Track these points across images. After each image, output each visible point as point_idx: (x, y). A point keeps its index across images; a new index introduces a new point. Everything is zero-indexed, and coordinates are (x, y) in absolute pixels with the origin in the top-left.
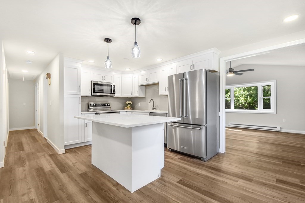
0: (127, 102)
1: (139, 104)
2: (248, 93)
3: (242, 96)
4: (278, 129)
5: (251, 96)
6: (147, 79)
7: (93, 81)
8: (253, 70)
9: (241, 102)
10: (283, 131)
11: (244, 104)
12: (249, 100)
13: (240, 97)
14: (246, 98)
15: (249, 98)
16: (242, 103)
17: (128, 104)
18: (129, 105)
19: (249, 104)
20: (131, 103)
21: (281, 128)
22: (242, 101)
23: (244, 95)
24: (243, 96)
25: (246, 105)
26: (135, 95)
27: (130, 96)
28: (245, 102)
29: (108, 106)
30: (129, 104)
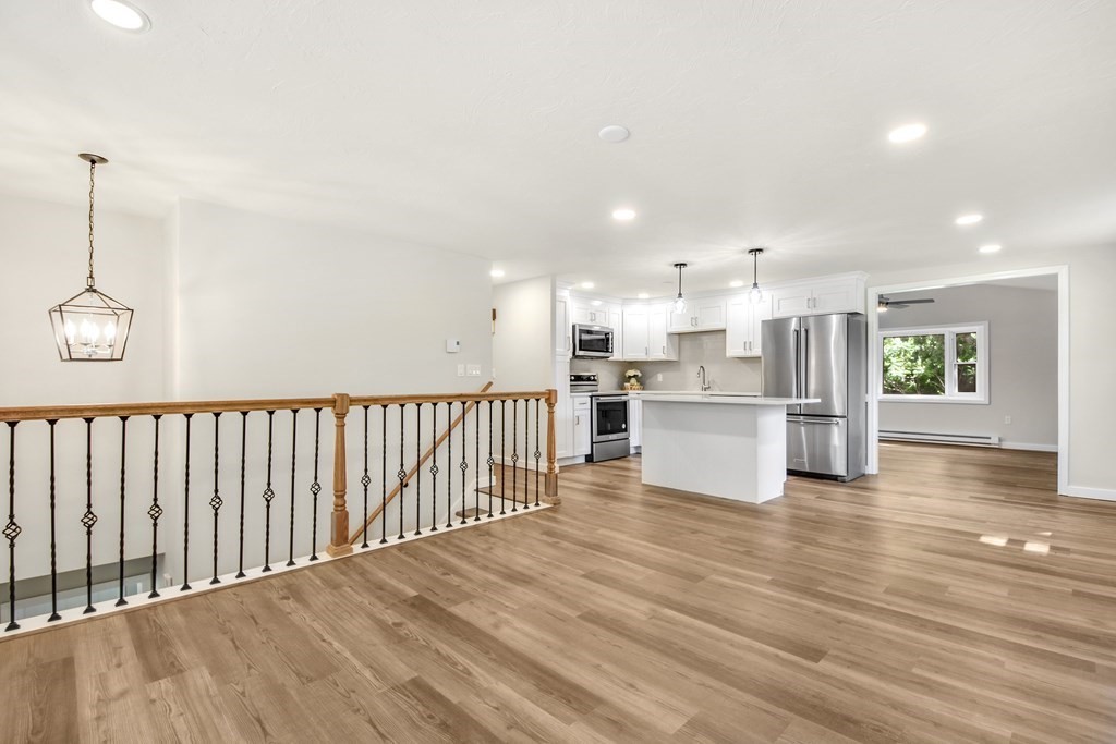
0: (631, 373)
1: (660, 377)
2: (917, 348)
3: (899, 355)
4: (994, 441)
5: (926, 356)
6: (694, 320)
7: (579, 325)
8: (932, 301)
9: (894, 374)
10: (1006, 445)
11: (903, 380)
12: (920, 369)
13: (893, 360)
14: (912, 361)
15: (919, 361)
16: (897, 377)
17: (630, 377)
18: (633, 381)
19: (921, 380)
20: (640, 374)
21: (1000, 440)
22: (898, 371)
23: (906, 351)
24: (902, 358)
25: (913, 383)
26: (658, 355)
27: (641, 357)
28: (908, 375)
29: (594, 380)
30: (635, 376)
